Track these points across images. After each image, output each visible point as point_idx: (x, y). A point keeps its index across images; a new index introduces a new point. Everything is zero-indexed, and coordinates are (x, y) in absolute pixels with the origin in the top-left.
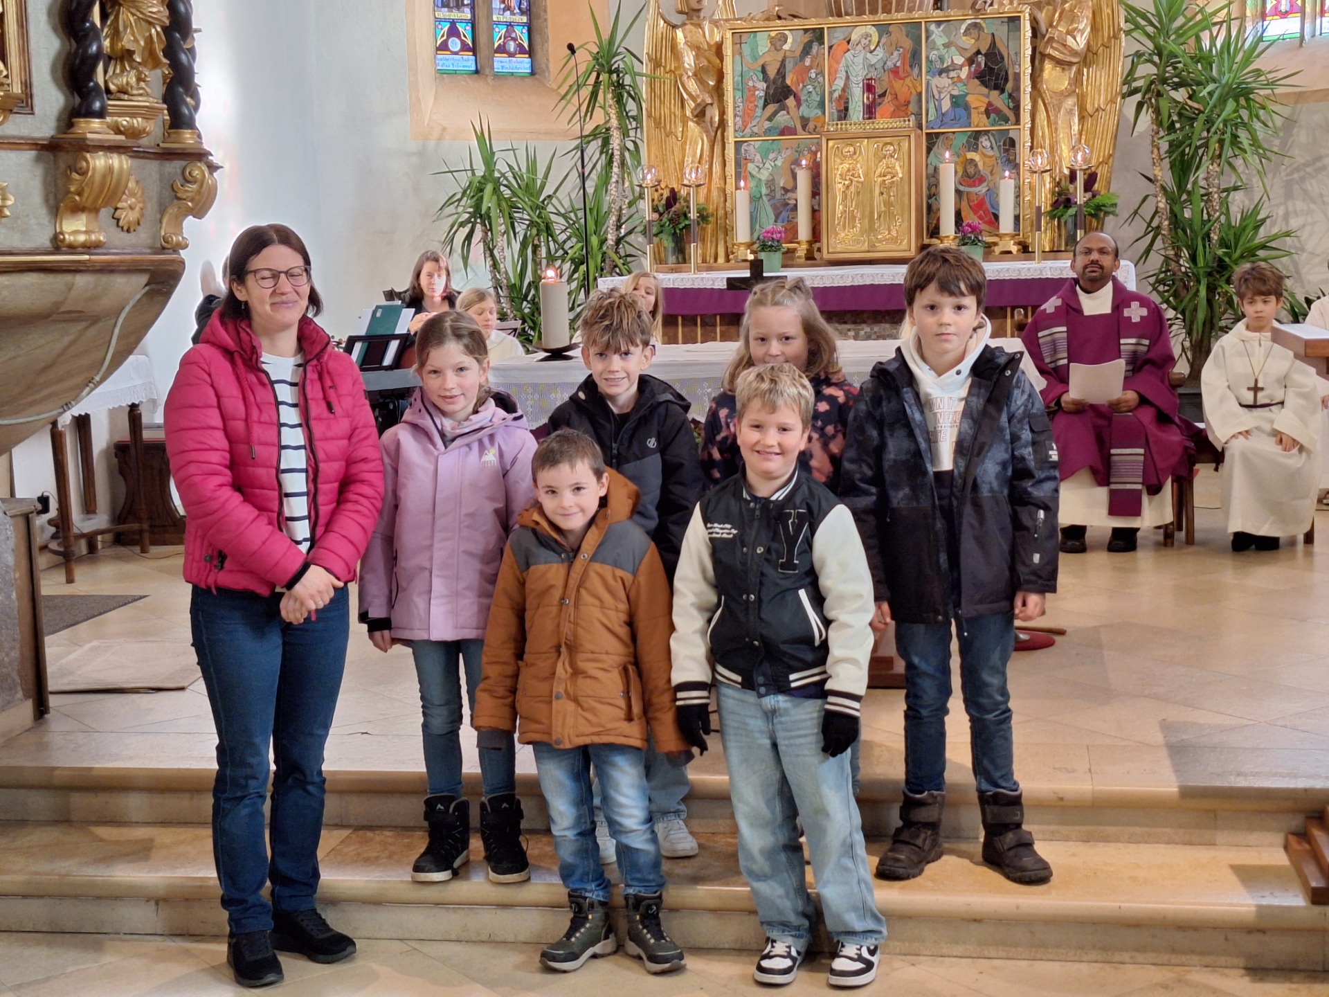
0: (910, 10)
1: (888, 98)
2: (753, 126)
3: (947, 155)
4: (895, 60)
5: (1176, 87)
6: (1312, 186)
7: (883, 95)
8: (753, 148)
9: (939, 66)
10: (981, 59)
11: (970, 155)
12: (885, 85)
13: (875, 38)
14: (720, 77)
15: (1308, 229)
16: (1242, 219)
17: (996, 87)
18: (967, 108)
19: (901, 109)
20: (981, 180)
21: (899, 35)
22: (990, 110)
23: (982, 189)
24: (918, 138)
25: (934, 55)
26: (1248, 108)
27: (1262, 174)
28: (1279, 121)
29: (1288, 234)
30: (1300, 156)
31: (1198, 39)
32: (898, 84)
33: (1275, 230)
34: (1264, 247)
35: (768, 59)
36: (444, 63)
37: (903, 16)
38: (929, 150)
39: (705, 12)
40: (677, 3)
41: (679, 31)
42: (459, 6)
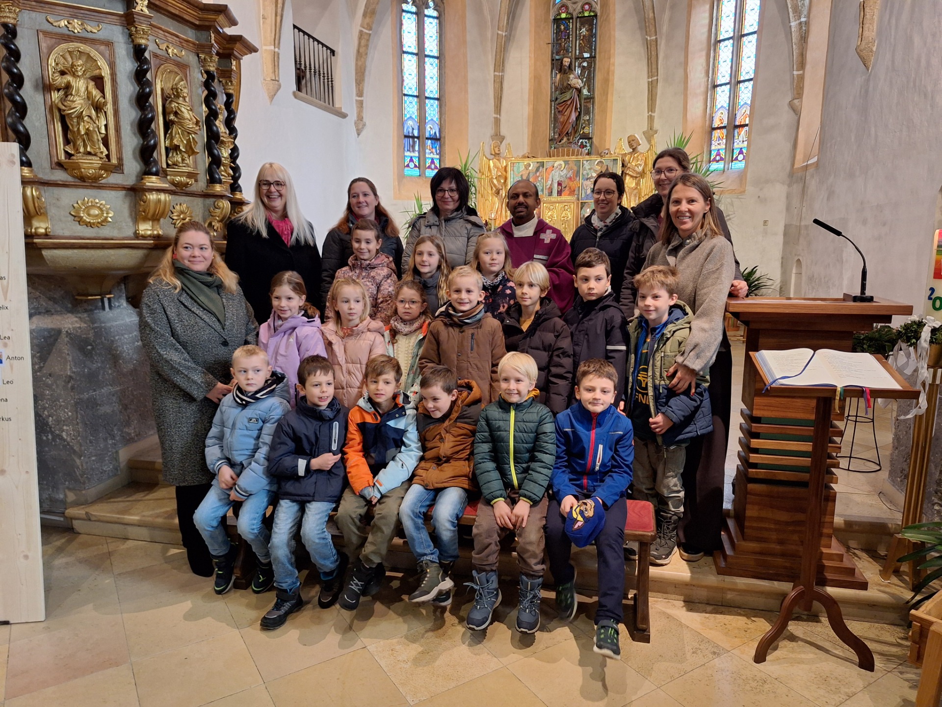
0: (577, 155)
1: (567, 188)
4: (570, 174)
7: (565, 187)
9: (586, 177)
12: (566, 183)
13: (563, 166)
14: (506, 179)
19: (572, 192)
21: (572, 165)
24: (578, 203)
25: (585, 173)
32: (571, 183)
35: (523, 173)
36: (407, 171)
37: (574, 158)
38: (581, 209)
39: (501, 155)
40: (491, 151)
41: (491, 162)
42: (414, 151)
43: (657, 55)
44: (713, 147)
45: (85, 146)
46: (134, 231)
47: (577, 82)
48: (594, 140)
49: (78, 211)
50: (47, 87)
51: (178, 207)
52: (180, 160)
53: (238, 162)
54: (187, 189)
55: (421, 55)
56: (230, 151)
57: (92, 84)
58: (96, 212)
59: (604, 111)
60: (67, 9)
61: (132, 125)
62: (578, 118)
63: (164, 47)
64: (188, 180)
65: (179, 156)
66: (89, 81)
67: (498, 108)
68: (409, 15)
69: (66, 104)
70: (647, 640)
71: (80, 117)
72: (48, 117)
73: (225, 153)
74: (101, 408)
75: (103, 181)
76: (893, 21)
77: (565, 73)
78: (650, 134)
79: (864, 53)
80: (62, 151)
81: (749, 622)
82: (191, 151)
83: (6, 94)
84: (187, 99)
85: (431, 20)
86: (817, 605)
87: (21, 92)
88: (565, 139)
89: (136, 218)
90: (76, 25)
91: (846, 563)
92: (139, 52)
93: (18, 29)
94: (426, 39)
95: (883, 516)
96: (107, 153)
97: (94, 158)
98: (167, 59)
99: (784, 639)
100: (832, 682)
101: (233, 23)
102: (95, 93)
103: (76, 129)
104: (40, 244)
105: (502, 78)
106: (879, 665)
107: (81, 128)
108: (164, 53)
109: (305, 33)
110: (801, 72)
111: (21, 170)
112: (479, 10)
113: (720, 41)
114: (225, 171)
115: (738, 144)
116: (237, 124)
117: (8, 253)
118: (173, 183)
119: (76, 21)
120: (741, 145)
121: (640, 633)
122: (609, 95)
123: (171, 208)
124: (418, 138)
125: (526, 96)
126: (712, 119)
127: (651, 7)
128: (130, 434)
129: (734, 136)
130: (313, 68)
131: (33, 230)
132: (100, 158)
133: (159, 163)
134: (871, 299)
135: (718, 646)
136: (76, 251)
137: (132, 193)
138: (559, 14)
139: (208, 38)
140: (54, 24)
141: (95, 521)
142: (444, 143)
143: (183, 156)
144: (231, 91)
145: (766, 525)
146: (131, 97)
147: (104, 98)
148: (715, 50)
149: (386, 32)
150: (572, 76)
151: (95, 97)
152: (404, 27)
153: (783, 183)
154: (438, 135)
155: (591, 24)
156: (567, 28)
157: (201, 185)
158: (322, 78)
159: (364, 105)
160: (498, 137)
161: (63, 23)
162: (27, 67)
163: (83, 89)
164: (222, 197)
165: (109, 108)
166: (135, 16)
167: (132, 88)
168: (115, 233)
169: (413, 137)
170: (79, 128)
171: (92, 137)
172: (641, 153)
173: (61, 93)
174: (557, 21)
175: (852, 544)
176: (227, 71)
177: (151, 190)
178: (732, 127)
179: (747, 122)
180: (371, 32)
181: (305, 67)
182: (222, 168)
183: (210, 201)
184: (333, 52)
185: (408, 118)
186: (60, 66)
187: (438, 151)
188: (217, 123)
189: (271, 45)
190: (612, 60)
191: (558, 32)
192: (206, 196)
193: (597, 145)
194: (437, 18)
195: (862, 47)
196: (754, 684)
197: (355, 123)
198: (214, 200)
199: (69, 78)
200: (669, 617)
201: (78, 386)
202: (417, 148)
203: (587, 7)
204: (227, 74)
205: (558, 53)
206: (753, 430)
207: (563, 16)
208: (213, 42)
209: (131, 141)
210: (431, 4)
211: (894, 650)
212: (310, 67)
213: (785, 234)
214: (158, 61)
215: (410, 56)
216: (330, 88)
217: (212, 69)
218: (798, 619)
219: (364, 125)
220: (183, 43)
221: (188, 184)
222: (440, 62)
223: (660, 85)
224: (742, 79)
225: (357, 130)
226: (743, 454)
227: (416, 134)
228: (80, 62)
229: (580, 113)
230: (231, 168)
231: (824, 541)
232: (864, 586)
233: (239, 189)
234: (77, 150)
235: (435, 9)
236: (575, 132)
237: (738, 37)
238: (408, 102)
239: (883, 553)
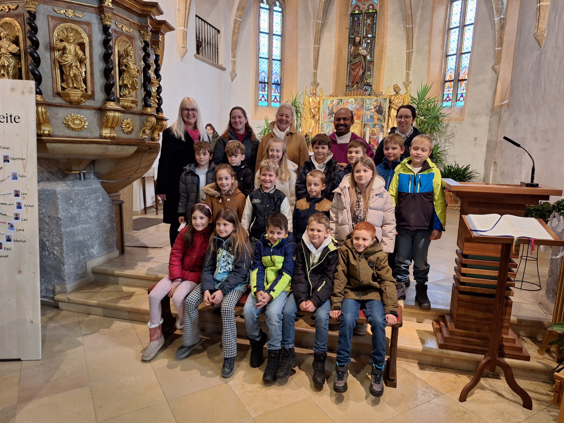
0: (362, 96)
1: (356, 115)
2: (325, 120)
3: (368, 129)
4: (358, 107)
5: (421, 116)
6: (451, 140)
8: (325, 125)
9: (368, 108)
10: (377, 107)
11: (373, 129)
12: (355, 112)
13: (354, 102)
14: (319, 109)
15: (449, 150)
16: (434, 147)
17: (380, 114)
18: (373, 118)
19: (359, 118)
20: (375, 135)
21: (359, 101)
22: (379, 119)
23: (375, 137)
24: (362, 125)
25: (367, 106)
26: (438, 121)
27: (440, 137)
28: (445, 125)
29: (445, 151)
30: (449, 133)
31: (427, 105)
32: (358, 112)
33: (442, 150)
34: (439, 153)
35: (330, 105)
36: (260, 103)
37: (360, 97)
38: (364, 127)
39: (317, 94)
40: (311, 92)
41: (310, 98)
42: (265, 91)
43: (413, 36)
44: (445, 93)
45: (73, 84)
46: (100, 134)
47: (363, 52)
48: (373, 87)
49: (67, 121)
50: (52, 49)
51: (125, 121)
52: (127, 93)
53: (161, 95)
54: (131, 110)
55: (271, 34)
56: (157, 89)
57: (78, 47)
58: (78, 122)
59: (379, 69)
60: (65, 3)
61: (100, 72)
62: (363, 73)
63: (120, 26)
64: (132, 105)
65: (127, 90)
66: (77, 45)
67: (316, 66)
68: (264, 10)
69: (63, 59)
70: (395, 386)
71: (71, 66)
72: (53, 66)
73: (154, 90)
74: (77, 237)
75: (82, 104)
76: (557, 19)
77: (357, 46)
78: (407, 84)
79: (539, 38)
80: (60, 86)
81: (457, 377)
82: (134, 88)
83: (29, 53)
84: (133, 57)
85: (277, 13)
86: (498, 369)
87: (37, 51)
88: (355, 86)
89: (101, 126)
90: (70, 13)
91: (517, 344)
92: (105, 29)
93: (37, 15)
94: (274, 25)
95: (541, 317)
96: (85, 88)
97: (78, 90)
98: (122, 34)
99: (478, 388)
100: (506, 415)
101: (161, 13)
102: (80, 53)
103: (68, 74)
104: (45, 140)
105: (319, 48)
106: (535, 406)
107: (71, 73)
108: (120, 30)
109: (202, 20)
110: (500, 48)
111: (36, 96)
112: (306, 8)
113: (451, 29)
114: (154, 100)
115: (460, 91)
116: (161, 73)
117: (27, 145)
118: (123, 106)
119: (70, 10)
120: (462, 92)
121: (391, 381)
122: (383, 60)
123: (122, 121)
124: (267, 83)
125: (333, 60)
126: (445, 76)
127: (410, 8)
128: (93, 253)
129: (458, 86)
130: (206, 41)
131: (42, 132)
132: (82, 91)
133: (116, 94)
134: (537, 186)
135: (437, 391)
136: (66, 144)
137: (99, 112)
138: (354, 11)
139: (146, 22)
140: (58, 12)
141: (72, 303)
142: (283, 87)
143: (129, 90)
144: (158, 53)
145: (470, 320)
146: (100, 55)
147: (85, 56)
148: (448, 34)
149: (250, 21)
150: (360, 48)
151: (80, 55)
152: (261, 17)
153: (487, 115)
154: (279, 82)
155: (373, 17)
156: (359, 19)
157: (139, 108)
158: (212, 47)
159: (236, 63)
160: (315, 84)
161: (62, 12)
162: (41, 36)
163: (73, 50)
164: (151, 115)
165: (88, 61)
166: (104, 8)
167: (101, 50)
168: (89, 135)
169: (265, 83)
170: (70, 73)
171: (77, 78)
172: (401, 95)
173: (61, 52)
174: (353, 15)
175: (522, 333)
176: (157, 41)
177: (110, 110)
178: (458, 81)
179: (466, 78)
180: (241, 20)
181: (202, 40)
182: (152, 98)
183: (144, 117)
184: (218, 31)
185: (262, 72)
186: (60, 36)
187: (279, 92)
188: (150, 71)
189: (182, 26)
190: (385, 39)
191: (353, 21)
192: (142, 114)
193: (375, 90)
194: (281, 12)
195: (538, 34)
196: (459, 414)
197: (230, 74)
198: (146, 117)
199: (65, 43)
200: (408, 372)
201: (64, 223)
202: (266, 89)
203: (371, 7)
204: (156, 43)
205: (353, 34)
206: (463, 262)
207: (357, 12)
208: (149, 24)
209: (99, 81)
210: (278, 3)
211: (544, 397)
212: (205, 40)
213: (488, 146)
214: (116, 35)
215: (264, 35)
216: (216, 53)
217: (148, 40)
218: (487, 376)
219: (236, 75)
220: (131, 25)
221: (131, 107)
222: (282, 38)
223: (414, 54)
224: (464, 52)
225: (232, 78)
226: (456, 277)
227: (266, 81)
228: (72, 35)
229: (365, 70)
230: (157, 98)
231: (504, 330)
232: (528, 358)
233: (161, 111)
234: (68, 86)
235: (280, 7)
236: (362, 82)
237: (462, 26)
238: (262, 62)
239: (540, 340)
